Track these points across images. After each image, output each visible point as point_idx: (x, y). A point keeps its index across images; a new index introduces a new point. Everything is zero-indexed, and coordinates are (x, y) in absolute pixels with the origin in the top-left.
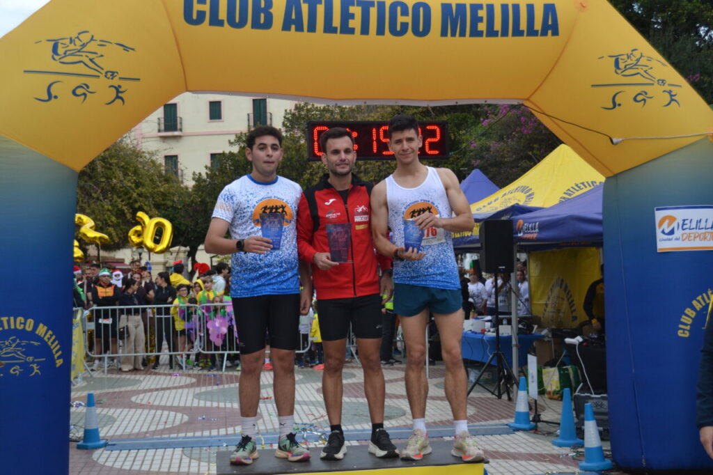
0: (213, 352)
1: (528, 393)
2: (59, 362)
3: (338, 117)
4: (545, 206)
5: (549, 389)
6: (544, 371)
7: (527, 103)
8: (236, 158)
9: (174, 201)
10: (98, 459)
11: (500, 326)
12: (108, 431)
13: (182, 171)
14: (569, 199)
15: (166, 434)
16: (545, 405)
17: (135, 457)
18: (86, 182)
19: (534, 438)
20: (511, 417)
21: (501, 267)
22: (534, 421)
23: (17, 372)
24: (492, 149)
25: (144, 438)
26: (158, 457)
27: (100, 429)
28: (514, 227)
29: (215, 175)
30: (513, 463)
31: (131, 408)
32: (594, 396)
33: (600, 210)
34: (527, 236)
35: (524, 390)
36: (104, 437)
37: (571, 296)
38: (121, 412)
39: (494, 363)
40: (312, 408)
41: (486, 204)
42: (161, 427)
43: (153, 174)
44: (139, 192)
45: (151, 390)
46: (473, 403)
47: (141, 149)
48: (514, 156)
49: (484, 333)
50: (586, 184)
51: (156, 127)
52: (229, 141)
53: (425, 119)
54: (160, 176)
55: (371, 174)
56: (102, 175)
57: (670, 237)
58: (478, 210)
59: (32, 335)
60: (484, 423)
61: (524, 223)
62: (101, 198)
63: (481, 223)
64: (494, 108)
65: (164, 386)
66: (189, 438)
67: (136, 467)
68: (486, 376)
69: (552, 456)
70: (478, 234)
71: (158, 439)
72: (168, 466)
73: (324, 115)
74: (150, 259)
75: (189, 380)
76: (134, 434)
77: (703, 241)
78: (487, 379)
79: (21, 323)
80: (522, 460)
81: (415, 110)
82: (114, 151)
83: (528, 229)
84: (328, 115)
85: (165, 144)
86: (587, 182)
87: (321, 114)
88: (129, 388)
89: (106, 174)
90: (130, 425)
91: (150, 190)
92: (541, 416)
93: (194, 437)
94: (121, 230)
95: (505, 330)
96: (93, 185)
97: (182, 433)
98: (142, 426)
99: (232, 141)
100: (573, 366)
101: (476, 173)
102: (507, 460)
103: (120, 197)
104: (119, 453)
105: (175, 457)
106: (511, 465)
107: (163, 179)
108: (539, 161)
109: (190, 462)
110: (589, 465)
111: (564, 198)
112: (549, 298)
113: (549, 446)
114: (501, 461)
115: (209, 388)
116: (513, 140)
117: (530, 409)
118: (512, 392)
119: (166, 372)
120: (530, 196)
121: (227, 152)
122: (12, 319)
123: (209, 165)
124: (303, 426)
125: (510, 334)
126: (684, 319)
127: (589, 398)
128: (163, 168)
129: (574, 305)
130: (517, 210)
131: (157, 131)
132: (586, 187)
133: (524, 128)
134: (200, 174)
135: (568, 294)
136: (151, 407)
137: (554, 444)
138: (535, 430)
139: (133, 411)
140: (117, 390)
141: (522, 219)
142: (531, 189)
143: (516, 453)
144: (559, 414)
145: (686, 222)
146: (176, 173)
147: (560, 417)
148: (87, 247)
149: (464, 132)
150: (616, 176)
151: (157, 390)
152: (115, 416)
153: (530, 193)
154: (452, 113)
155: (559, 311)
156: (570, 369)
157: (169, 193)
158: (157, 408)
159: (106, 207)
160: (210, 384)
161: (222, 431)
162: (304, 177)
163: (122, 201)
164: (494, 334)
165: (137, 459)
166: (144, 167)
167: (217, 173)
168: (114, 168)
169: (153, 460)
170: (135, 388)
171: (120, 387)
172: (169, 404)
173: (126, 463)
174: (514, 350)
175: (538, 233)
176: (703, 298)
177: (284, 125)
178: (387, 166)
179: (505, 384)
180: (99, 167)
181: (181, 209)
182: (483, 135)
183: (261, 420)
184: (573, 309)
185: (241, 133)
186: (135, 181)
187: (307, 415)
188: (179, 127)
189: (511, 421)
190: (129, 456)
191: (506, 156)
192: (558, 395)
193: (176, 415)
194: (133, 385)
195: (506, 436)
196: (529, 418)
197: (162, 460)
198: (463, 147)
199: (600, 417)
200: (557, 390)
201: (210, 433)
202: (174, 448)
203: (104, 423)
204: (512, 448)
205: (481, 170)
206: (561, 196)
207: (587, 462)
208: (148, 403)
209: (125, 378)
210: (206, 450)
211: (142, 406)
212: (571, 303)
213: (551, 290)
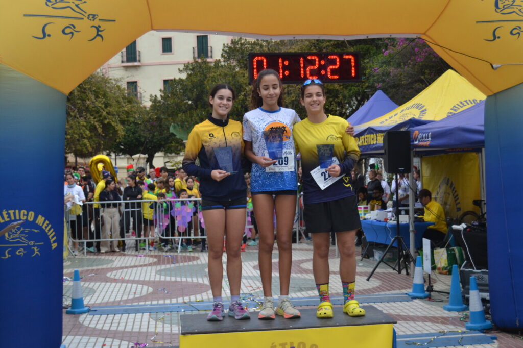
0: (170, 238)
1: (423, 269)
2: (54, 246)
3: (266, 49)
4: (436, 120)
5: (439, 266)
6: (435, 251)
7: (424, 37)
8: (185, 83)
9: (135, 118)
10: (83, 322)
11: (400, 216)
12: (90, 301)
13: (141, 93)
14: (455, 114)
15: (136, 302)
16: (436, 278)
17: (113, 320)
19: (429, 304)
20: (410, 288)
21: (400, 169)
22: (428, 291)
23: (22, 253)
24: (391, 74)
25: (119, 305)
26: (131, 320)
27: (84, 299)
28: (411, 136)
29: (168, 97)
30: (412, 324)
31: (107, 282)
32: (475, 271)
33: (483, 123)
34: (421, 144)
35: (420, 266)
36: (87, 305)
37: (456, 191)
38: (99, 286)
39: (395, 245)
40: (250, 281)
41: (388, 119)
42: (131, 297)
43: (118, 96)
44: (108, 111)
45: (122, 268)
46: (379, 277)
47: (109, 77)
48: (410, 80)
49: (386, 222)
50: (468, 102)
51: (120, 59)
52: (179, 70)
53: (336, 51)
54: (124, 98)
55: (293, 95)
56: (77, 98)
58: (381, 123)
59: (33, 224)
60: (387, 293)
61: (419, 133)
62: (78, 116)
63: (384, 134)
64: (393, 40)
65: (132, 264)
66: (154, 305)
67: (113, 328)
68: (388, 255)
69: (444, 318)
70: (382, 142)
71: (130, 306)
72: (139, 327)
73: (255, 48)
75: (152, 260)
76: (110, 302)
78: (389, 258)
79: (24, 215)
80: (419, 321)
81: (328, 44)
83: (422, 138)
84: (258, 48)
85: (127, 72)
86: (470, 100)
87: (252, 47)
88: (105, 267)
89: (81, 96)
90: (107, 295)
91: (117, 109)
92: (434, 287)
93: (158, 304)
94: (94, 141)
95: (404, 219)
96: (71, 106)
97: (148, 301)
98: (116, 296)
99: (181, 69)
100: (459, 248)
101: (379, 93)
102: (407, 322)
103: (92, 115)
104: (100, 317)
105: (143, 320)
106: (412, 326)
107: (126, 101)
108: (430, 84)
110: (473, 325)
111: (451, 113)
112: (437, 194)
113: (441, 311)
115: (168, 266)
116: (408, 67)
117: (425, 281)
118: (410, 268)
119: (133, 253)
120: (424, 112)
121: (177, 78)
122: (17, 211)
123: (163, 89)
124: (244, 296)
125: (408, 222)
127: (472, 272)
128: (126, 92)
129: (458, 198)
130: (414, 123)
131: (120, 62)
132: (468, 104)
133: (417, 57)
134: (156, 96)
135: (453, 190)
136: (123, 281)
137: (445, 309)
138: (429, 298)
139: (108, 284)
140: (95, 268)
141: (418, 130)
142: (424, 106)
143: (413, 316)
144: (448, 285)
146: (136, 95)
147: (448, 287)
148: (67, 155)
149: (368, 60)
150: (495, 95)
151: (126, 267)
152: (95, 288)
153: (424, 109)
154: (358, 46)
156: (456, 250)
157: (131, 112)
158: (128, 282)
159: (81, 123)
160: (168, 263)
161: (180, 300)
162: (239, 98)
163: (95, 118)
164: (395, 222)
165: (114, 321)
166: (111, 91)
167: (169, 95)
168: (88, 92)
169: (126, 323)
170: (109, 266)
171: (97, 265)
172: (137, 279)
173: (106, 325)
174: (412, 235)
175: (431, 141)
177: (222, 56)
179: (404, 262)
181: (141, 124)
182: (384, 63)
185: (189, 63)
186: (104, 102)
187: (246, 287)
188: (138, 59)
189: (410, 291)
190: (108, 319)
191: (403, 79)
192: (446, 271)
193: (143, 287)
194: (108, 264)
195: (406, 303)
196: (424, 288)
197: (134, 322)
198: (367, 73)
199: (481, 287)
200: (446, 266)
201: (171, 302)
202: (143, 313)
203: (87, 294)
204: (410, 312)
205: (383, 91)
206: (448, 112)
207: (471, 323)
208: (120, 278)
209: (100, 258)
210: (168, 315)
211: (115, 281)
212: (456, 198)
213: (440, 186)
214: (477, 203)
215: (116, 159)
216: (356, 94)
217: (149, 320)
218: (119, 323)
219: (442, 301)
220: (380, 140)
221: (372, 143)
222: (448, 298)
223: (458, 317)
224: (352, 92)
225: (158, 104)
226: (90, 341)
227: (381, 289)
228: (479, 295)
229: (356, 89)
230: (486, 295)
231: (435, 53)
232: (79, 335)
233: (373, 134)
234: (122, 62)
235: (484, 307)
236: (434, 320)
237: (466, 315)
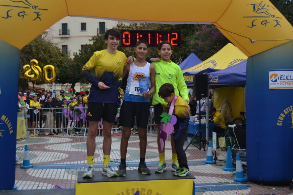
0: (80, 128)
1: (212, 148)
2: (11, 132)
3: (135, 30)
4: (221, 69)
5: (221, 146)
6: (219, 138)
7: (215, 24)
8: (92, 47)
9: (65, 64)
10: (29, 173)
11: (201, 120)
12: (34, 161)
13: (69, 52)
14: (231, 66)
15: (58, 163)
16: (219, 153)
17: (45, 172)
18: (28, 55)
19: (214, 167)
20: (205, 158)
22: (214, 160)
24: (199, 45)
25: (49, 164)
26: (55, 173)
27: (30, 160)
28: (208, 77)
30: (205, 177)
31: (44, 151)
32: (240, 150)
33: (245, 71)
34: (213, 81)
35: (211, 147)
36: (32, 164)
37: (231, 107)
38: (40, 153)
39: (198, 135)
41: (196, 68)
42: (56, 160)
43: (56, 53)
44: (51, 60)
45: (53, 144)
46: (189, 152)
47: (52, 42)
48: (209, 48)
49: (194, 122)
50: (239, 60)
51: (59, 33)
52: (89, 39)
54: (60, 53)
56: (35, 53)
57: (275, 83)
58: (193, 70)
60: (193, 160)
61: (212, 76)
63: (194, 76)
64: (200, 27)
65: (59, 142)
66: (68, 164)
67: (45, 177)
68: (195, 140)
69: (222, 175)
70: (193, 80)
71: (55, 165)
72: (59, 176)
74: (55, 88)
75: (69, 140)
76: (45, 162)
77: (289, 85)
78: (195, 142)
80: (209, 176)
82: (40, 43)
83: (214, 78)
84: (131, 29)
85: (62, 40)
86: (239, 59)
87: (128, 29)
88: (44, 143)
89: (37, 52)
90: (43, 158)
91: (55, 59)
92: (218, 158)
93: (70, 164)
95: (203, 121)
96: (31, 57)
97: (65, 162)
98: (48, 159)
99: (90, 39)
100: (232, 137)
101: (193, 55)
102: (203, 176)
103: (42, 62)
104: (38, 171)
105: (62, 172)
106: (205, 179)
107: (61, 55)
108: (219, 50)
109: (68, 175)
110: (237, 179)
111: (229, 66)
112: (222, 108)
113: (221, 171)
114: (200, 177)
115: (78, 143)
116: (208, 41)
117: (213, 154)
118: (206, 147)
119: (60, 136)
120: (215, 65)
121: (88, 44)
123: (80, 49)
124: (117, 161)
125: (205, 123)
126: (280, 118)
127: (238, 151)
128: (61, 50)
129: (232, 111)
130: (210, 70)
132: (239, 61)
133: (213, 36)
134: (76, 53)
135: (230, 106)
136: (53, 151)
137: (223, 170)
138: (215, 164)
139: (45, 152)
140: (39, 143)
141: (212, 74)
142: (215, 62)
143: (207, 173)
144: (225, 157)
145: (282, 77)
146: (67, 52)
147: (226, 158)
148: (29, 83)
149: (188, 37)
150: (253, 56)
151: (56, 144)
152: (37, 154)
153: (215, 63)
154: (183, 30)
155: (226, 113)
156: (230, 138)
157: (63, 61)
158: (55, 151)
160: (78, 142)
161: (83, 162)
163: (44, 64)
164: (199, 123)
166: (53, 50)
167: (84, 53)
168: (40, 50)
169: (52, 174)
170: (46, 143)
171: (40, 142)
172: (60, 150)
173: (41, 175)
174: (207, 130)
175: (218, 80)
176: (288, 109)
178: (155, 51)
179: (203, 144)
180: (34, 49)
181: (68, 68)
182: (196, 39)
183: (99, 157)
184: (232, 112)
185: (94, 36)
186: (49, 55)
188: (68, 33)
189: (205, 159)
190: (42, 172)
191: (205, 47)
192: (225, 149)
193: (63, 154)
194: (46, 141)
195: (203, 166)
196: (212, 158)
197: (56, 174)
198: (187, 44)
199: (242, 159)
200: (224, 147)
201: (77, 162)
202: (62, 169)
203: (32, 157)
204: (205, 171)
205: (195, 54)
206: (228, 65)
207: (237, 178)
208: (52, 149)
209: (42, 138)
210: (75, 170)
211: (49, 151)
212: (231, 110)
213: (223, 104)
214: (242, 113)
215: (55, 86)
216: (182, 55)
217: (65, 172)
218: (48, 174)
219: (222, 165)
220: (191, 79)
221: (188, 81)
222: (225, 164)
223: (230, 175)
224: (179, 54)
225: (77, 57)
226: (31, 184)
227: (190, 158)
228: (241, 163)
229: (181, 52)
230: (245, 163)
231: (222, 34)
232: (26, 180)
233: (188, 76)
234: (60, 35)
235: (244, 169)
236: (217, 176)
237: (234, 173)
